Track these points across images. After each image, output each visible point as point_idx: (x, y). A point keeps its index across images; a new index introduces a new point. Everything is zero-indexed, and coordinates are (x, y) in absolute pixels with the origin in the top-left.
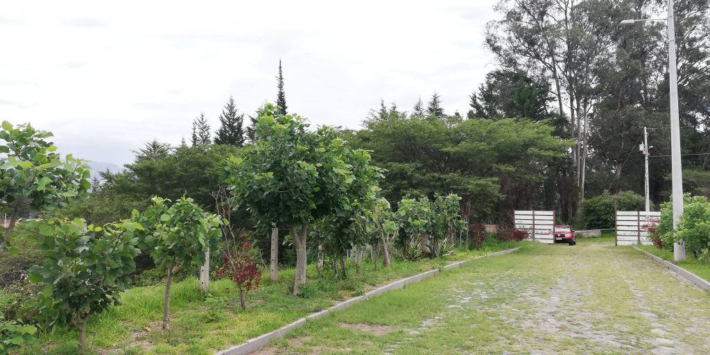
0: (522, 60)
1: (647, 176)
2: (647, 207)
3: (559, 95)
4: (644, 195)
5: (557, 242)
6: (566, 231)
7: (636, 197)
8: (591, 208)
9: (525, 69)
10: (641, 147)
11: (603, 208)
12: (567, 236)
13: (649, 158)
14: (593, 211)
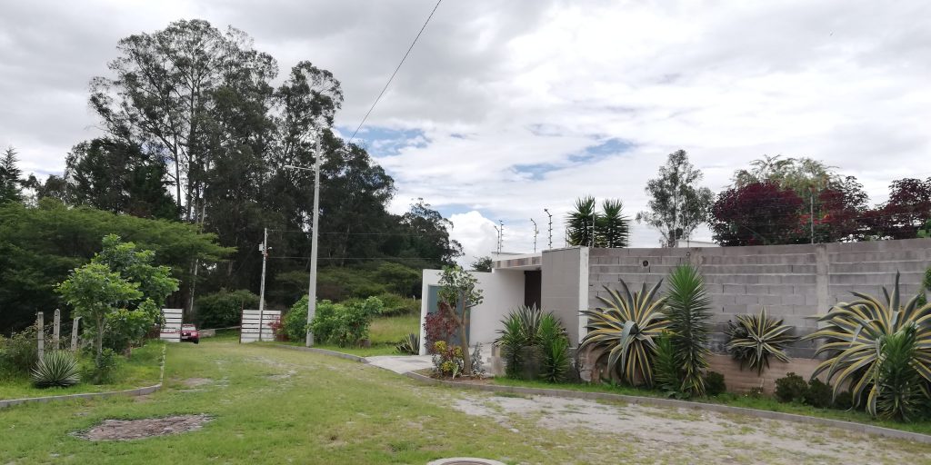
0: (136, 131)
1: (263, 276)
2: (261, 306)
3: (178, 180)
4: (259, 294)
5: (183, 340)
6: (191, 329)
7: (251, 296)
8: (208, 307)
9: (138, 141)
10: (261, 248)
11: (219, 306)
12: (193, 334)
13: (267, 258)
14: (209, 309)
